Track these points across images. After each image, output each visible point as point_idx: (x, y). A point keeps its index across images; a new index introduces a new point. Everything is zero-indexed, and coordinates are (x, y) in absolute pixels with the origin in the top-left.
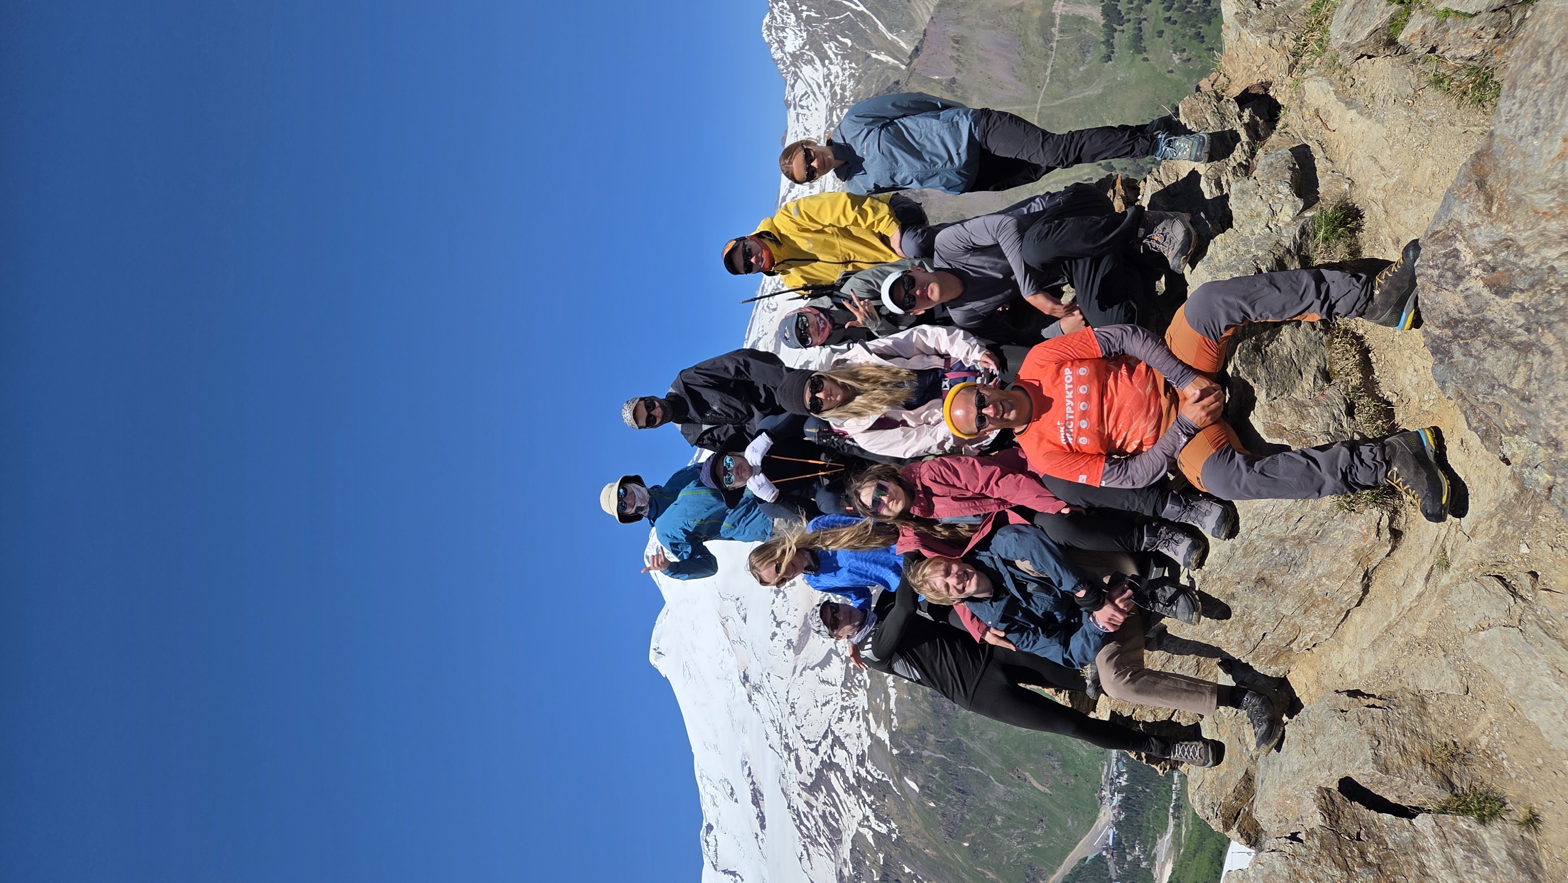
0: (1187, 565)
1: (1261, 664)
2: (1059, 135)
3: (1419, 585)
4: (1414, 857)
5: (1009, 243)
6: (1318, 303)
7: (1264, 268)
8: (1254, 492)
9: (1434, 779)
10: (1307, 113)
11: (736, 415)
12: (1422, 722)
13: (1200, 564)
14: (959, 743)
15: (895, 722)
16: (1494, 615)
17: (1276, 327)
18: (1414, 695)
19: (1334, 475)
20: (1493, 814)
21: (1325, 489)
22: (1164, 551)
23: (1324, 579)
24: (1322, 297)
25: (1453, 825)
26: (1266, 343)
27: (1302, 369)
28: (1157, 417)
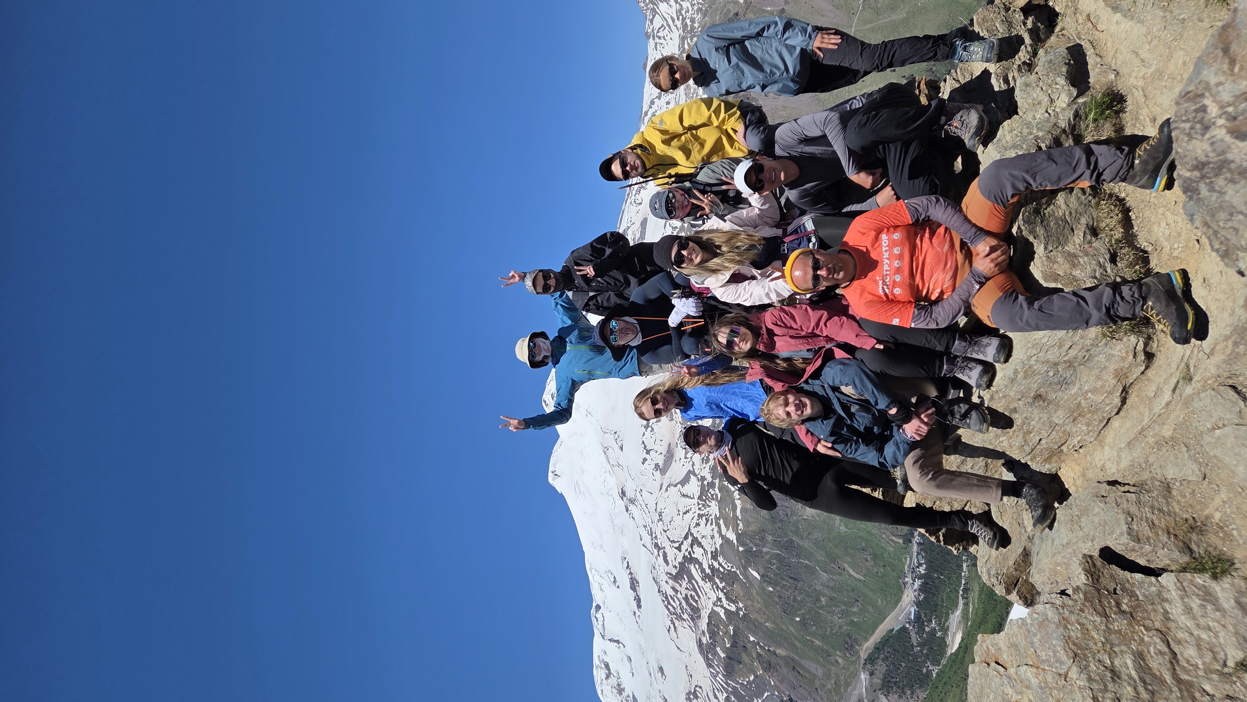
0: (979, 386)
1: (1037, 463)
2: (875, 45)
3: (1167, 396)
4: (1159, 606)
5: (834, 134)
6: (1088, 172)
7: (1043, 146)
8: (1033, 324)
9: (1176, 546)
10: (1080, 18)
11: (615, 284)
12: (1168, 503)
13: (989, 385)
14: (791, 541)
15: (741, 526)
16: (1228, 417)
17: (1054, 193)
18: (1161, 482)
19: (1099, 309)
20: (1224, 572)
21: (1092, 322)
22: (960, 376)
23: (1090, 394)
24: (1092, 168)
25: (1191, 581)
26: (1045, 206)
27: (1074, 227)
28: (953, 270)
